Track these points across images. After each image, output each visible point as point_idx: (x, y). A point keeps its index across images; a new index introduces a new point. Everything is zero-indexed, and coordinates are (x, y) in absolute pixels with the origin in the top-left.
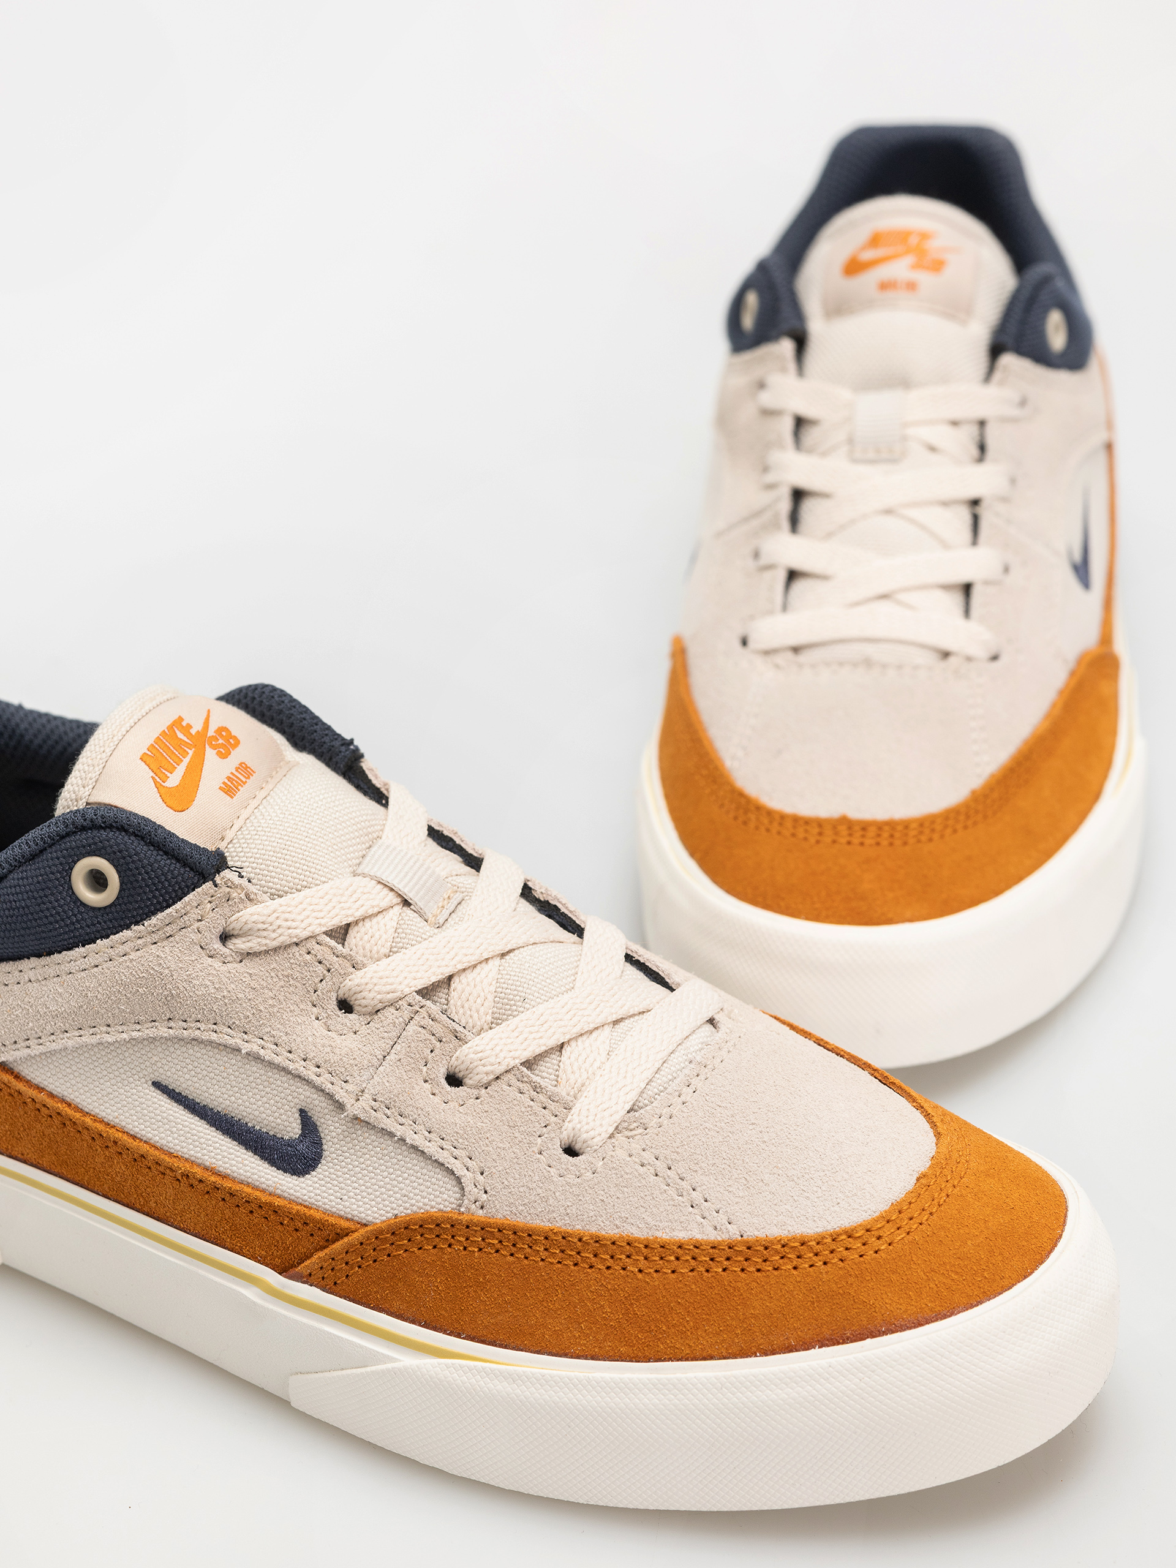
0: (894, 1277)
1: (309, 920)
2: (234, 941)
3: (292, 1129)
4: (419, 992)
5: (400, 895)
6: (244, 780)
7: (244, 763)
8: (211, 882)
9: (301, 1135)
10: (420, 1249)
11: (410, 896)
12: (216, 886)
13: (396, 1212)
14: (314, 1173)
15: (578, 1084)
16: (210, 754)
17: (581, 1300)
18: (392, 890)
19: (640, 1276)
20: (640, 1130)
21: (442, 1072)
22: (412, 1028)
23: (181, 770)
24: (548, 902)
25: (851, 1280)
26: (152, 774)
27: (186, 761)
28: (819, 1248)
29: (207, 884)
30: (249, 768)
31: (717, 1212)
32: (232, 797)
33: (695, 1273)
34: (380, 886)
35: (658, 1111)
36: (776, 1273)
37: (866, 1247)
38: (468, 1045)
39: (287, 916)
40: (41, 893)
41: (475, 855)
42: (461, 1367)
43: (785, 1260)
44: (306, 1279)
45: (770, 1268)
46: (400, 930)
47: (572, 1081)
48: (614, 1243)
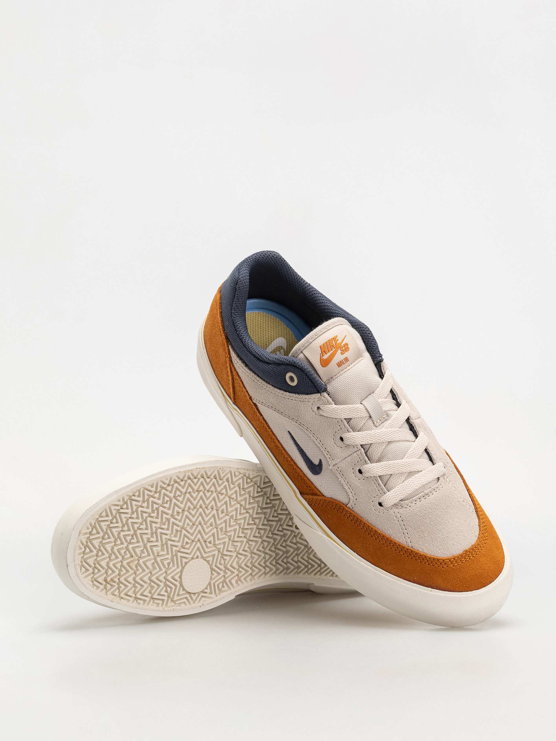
0: (444, 576)
1: (341, 414)
2: (320, 410)
3: (316, 462)
4: (361, 445)
5: (369, 414)
6: (345, 363)
7: (347, 357)
8: (320, 394)
9: (318, 465)
10: (334, 509)
11: (372, 416)
12: (321, 395)
13: (332, 497)
14: (317, 476)
15: (391, 487)
16: (339, 351)
17: (366, 543)
18: (368, 412)
19: (382, 545)
20: (401, 507)
21: (358, 468)
22: (355, 454)
23: (329, 354)
24: (412, 425)
25: (433, 571)
26: (321, 353)
27: (332, 352)
28: (429, 560)
29: (319, 394)
30: (348, 359)
31: (409, 538)
32: (339, 367)
33: (396, 551)
34: (366, 410)
35: (407, 504)
36: (415, 561)
37: (441, 565)
38: (367, 465)
39: (336, 411)
40: (277, 375)
41: (400, 403)
42: (332, 542)
43: (419, 559)
44: (306, 499)
45: (415, 559)
46: (365, 424)
47: (390, 485)
48: (379, 534)
